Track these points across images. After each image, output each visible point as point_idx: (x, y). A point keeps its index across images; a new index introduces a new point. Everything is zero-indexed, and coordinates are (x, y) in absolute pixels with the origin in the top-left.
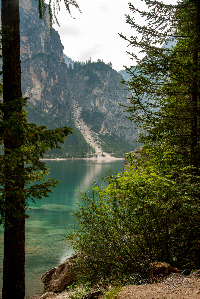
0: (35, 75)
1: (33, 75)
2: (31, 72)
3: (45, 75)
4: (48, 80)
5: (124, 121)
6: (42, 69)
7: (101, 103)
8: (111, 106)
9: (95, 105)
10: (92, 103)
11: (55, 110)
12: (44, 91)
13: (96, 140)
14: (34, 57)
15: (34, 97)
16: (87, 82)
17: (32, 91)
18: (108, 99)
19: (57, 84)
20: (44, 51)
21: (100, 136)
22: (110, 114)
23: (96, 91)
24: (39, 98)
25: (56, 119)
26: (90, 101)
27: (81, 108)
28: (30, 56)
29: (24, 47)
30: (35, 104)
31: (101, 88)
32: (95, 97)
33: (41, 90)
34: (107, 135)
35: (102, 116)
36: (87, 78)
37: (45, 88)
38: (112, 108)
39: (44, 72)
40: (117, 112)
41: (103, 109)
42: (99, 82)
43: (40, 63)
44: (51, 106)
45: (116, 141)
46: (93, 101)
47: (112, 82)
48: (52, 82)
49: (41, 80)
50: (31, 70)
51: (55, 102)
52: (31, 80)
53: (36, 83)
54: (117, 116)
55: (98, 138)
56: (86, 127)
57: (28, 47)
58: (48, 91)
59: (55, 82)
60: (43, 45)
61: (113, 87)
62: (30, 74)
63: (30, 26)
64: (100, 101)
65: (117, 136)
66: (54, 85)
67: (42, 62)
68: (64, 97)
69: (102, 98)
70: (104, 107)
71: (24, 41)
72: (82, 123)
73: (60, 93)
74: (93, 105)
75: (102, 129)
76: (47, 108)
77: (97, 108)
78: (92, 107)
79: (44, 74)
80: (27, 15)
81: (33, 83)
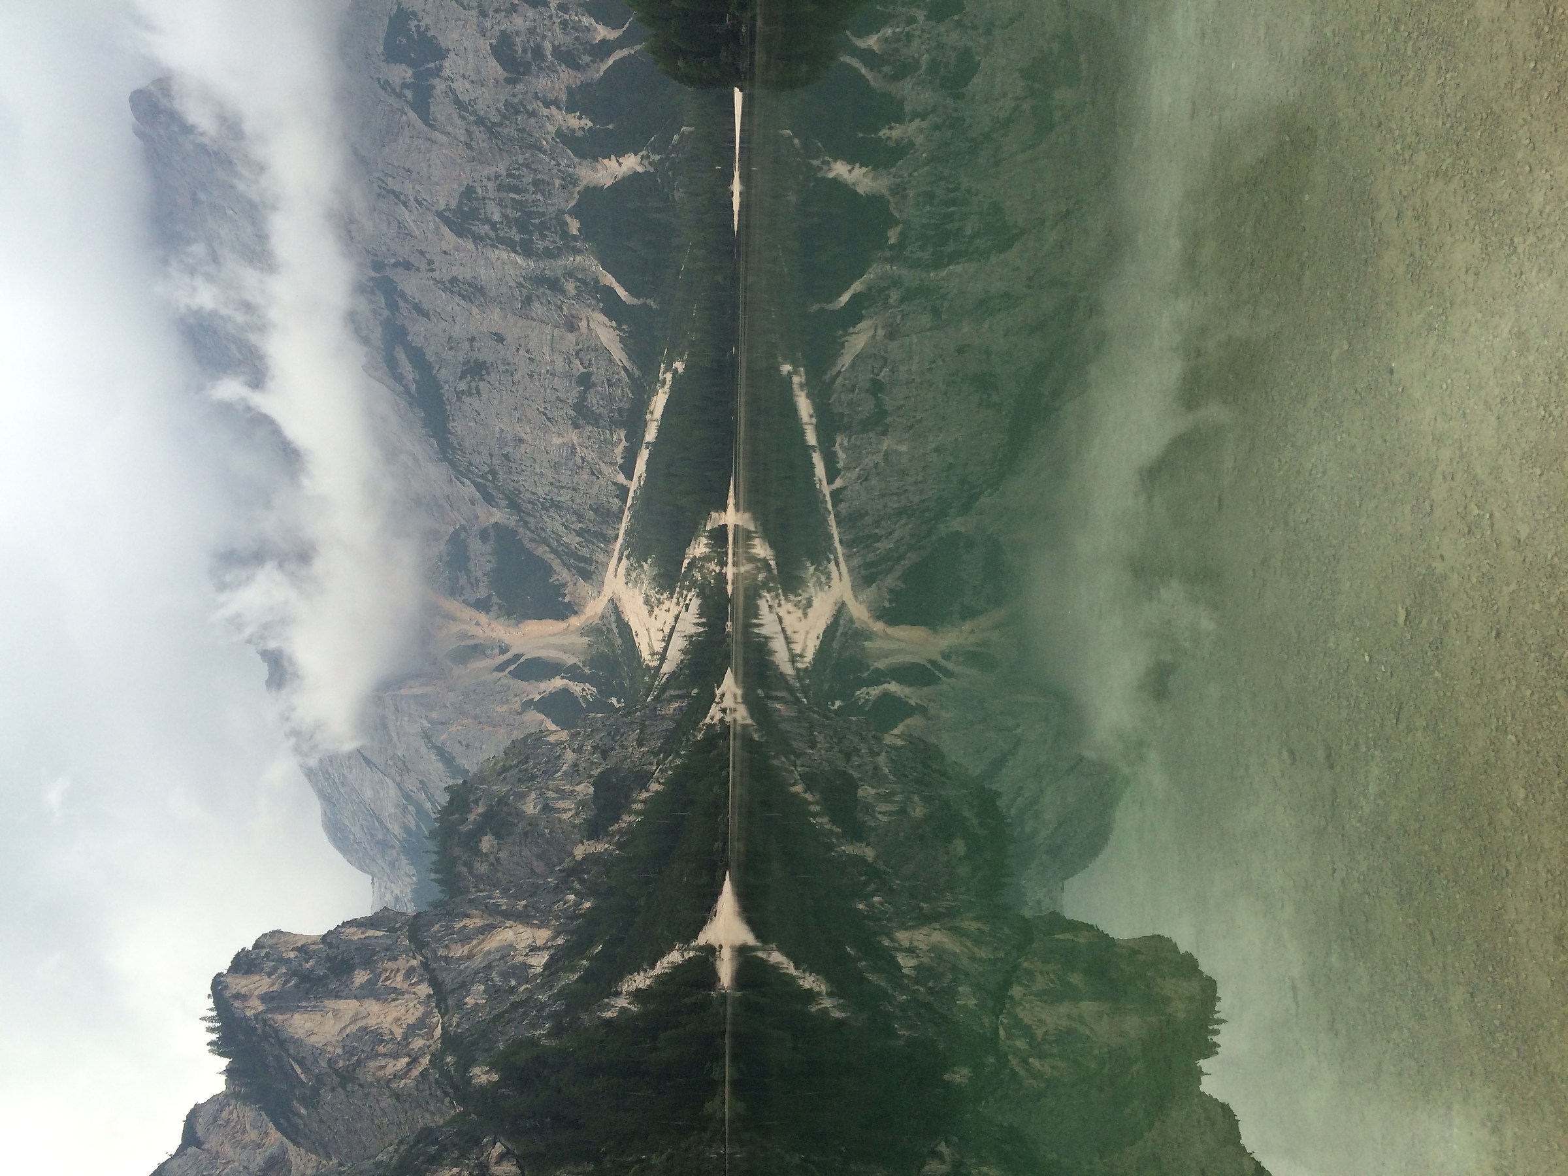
0: (475, 942)
1: (475, 946)
2: (465, 953)
3: (477, 920)
4: (492, 912)
5: (621, 737)
6: (458, 926)
8: (577, 771)
9: (570, 810)
10: (565, 816)
12: (523, 918)
17: (521, 947)
18: (555, 779)
23: (530, 807)
24: (544, 932)
26: (560, 820)
28: (415, 962)
29: (387, 979)
32: (547, 808)
33: (520, 927)
37: (517, 919)
38: (581, 769)
39: (467, 922)
42: (502, 801)
43: (439, 931)
46: (559, 813)
47: (505, 778)
49: (489, 928)
50: (458, 951)
52: (489, 952)
53: (498, 938)
57: (386, 970)
58: (525, 906)
61: (520, 771)
62: (470, 957)
63: (322, 971)
64: (558, 799)
67: (436, 927)
69: (551, 794)
70: (579, 788)
71: (366, 978)
74: (570, 814)
79: (474, 922)
80: (287, 982)
81: (498, 945)
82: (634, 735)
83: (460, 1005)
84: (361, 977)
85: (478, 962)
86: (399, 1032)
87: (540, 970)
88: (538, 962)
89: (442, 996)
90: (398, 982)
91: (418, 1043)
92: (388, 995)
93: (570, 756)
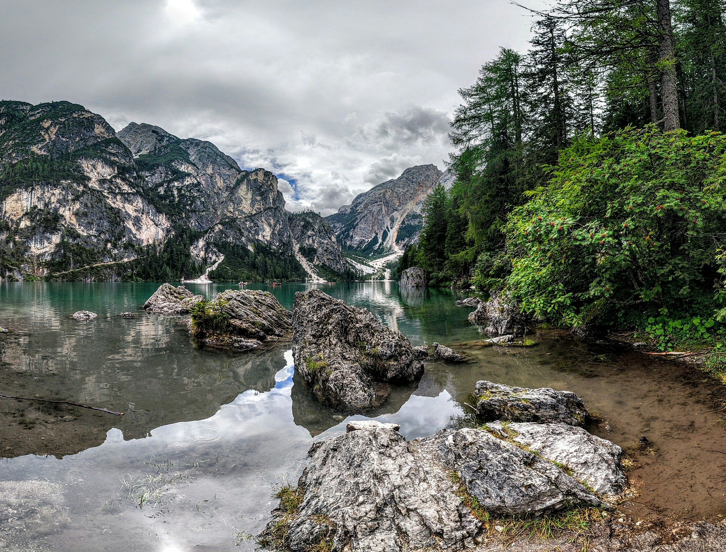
1: (265, 223)
4: (275, 226)
6: (271, 218)
7: (313, 241)
9: (309, 242)
10: (307, 241)
11: (281, 247)
12: (273, 233)
13: (312, 268)
14: (265, 210)
15: (266, 238)
16: (303, 226)
17: (264, 233)
18: (319, 238)
19: (282, 228)
20: (272, 206)
21: (314, 265)
22: (320, 249)
23: (309, 233)
24: (268, 238)
25: (281, 253)
26: (305, 240)
27: (298, 245)
28: (262, 209)
30: (266, 242)
31: (313, 230)
32: (309, 237)
33: (270, 233)
34: (318, 264)
35: (315, 251)
36: (302, 223)
37: (273, 232)
38: (321, 245)
39: (272, 220)
40: (325, 248)
41: (316, 246)
42: (312, 226)
44: (278, 244)
45: (325, 269)
48: (278, 227)
49: (270, 225)
50: (264, 219)
51: (280, 241)
52: (263, 226)
53: (267, 228)
54: (326, 250)
55: (313, 267)
56: (303, 259)
58: (275, 233)
59: (281, 226)
60: (271, 201)
62: (262, 222)
63: (263, 190)
64: (312, 239)
65: (326, 266)
66: (279, 229)
67: (270, 213)
68: (287, 237)
69: (314, 238)
70: (316, 244)
72: (301, 256)
73: (284, 235)
75: (315, 260)
76: (275, 245)
77: (311, 245)
78: (307, 244)
79: (272, 222)
80: (260, 183)
81: (265, 228)
82: (331, 257)
83: (246, 221)
84: (258, 198)
85: (260, 223)
86: (241, 208)
87: (257, 238)
88: (260, 238)
89: (251, 217)
90: (257, 206)
91: (237, 213)
92: (252, 205)
93: (326, 242)
